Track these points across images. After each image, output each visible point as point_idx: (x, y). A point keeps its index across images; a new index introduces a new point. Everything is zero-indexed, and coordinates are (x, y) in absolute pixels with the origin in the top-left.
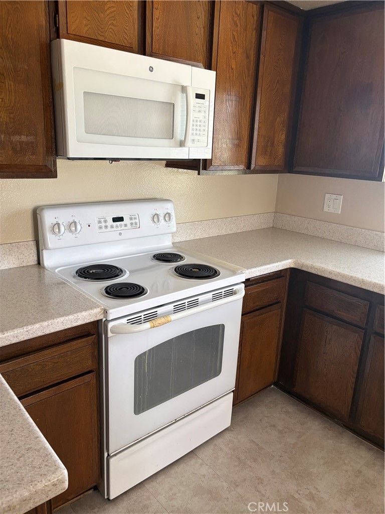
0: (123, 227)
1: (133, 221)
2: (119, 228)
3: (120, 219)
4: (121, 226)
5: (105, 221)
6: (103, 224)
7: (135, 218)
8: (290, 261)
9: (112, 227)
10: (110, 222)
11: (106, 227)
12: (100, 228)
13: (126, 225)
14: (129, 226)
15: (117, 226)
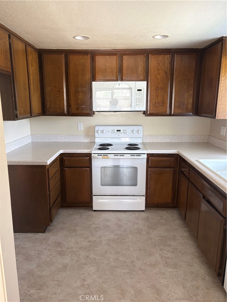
0: (120, 133)
1: (124, 132)
2: (119, 134)
3: (120, 131)
4: (119, 133)
5: (114, 131)
6: (113, 132)
7: (125, 131)
8: (176, 151)
9: (116, 133)
10: (116, 131)
11: (114, 133)
12: (112, 133)
13: (121, 133)
14: (122, 133)
15: (118, 133)
